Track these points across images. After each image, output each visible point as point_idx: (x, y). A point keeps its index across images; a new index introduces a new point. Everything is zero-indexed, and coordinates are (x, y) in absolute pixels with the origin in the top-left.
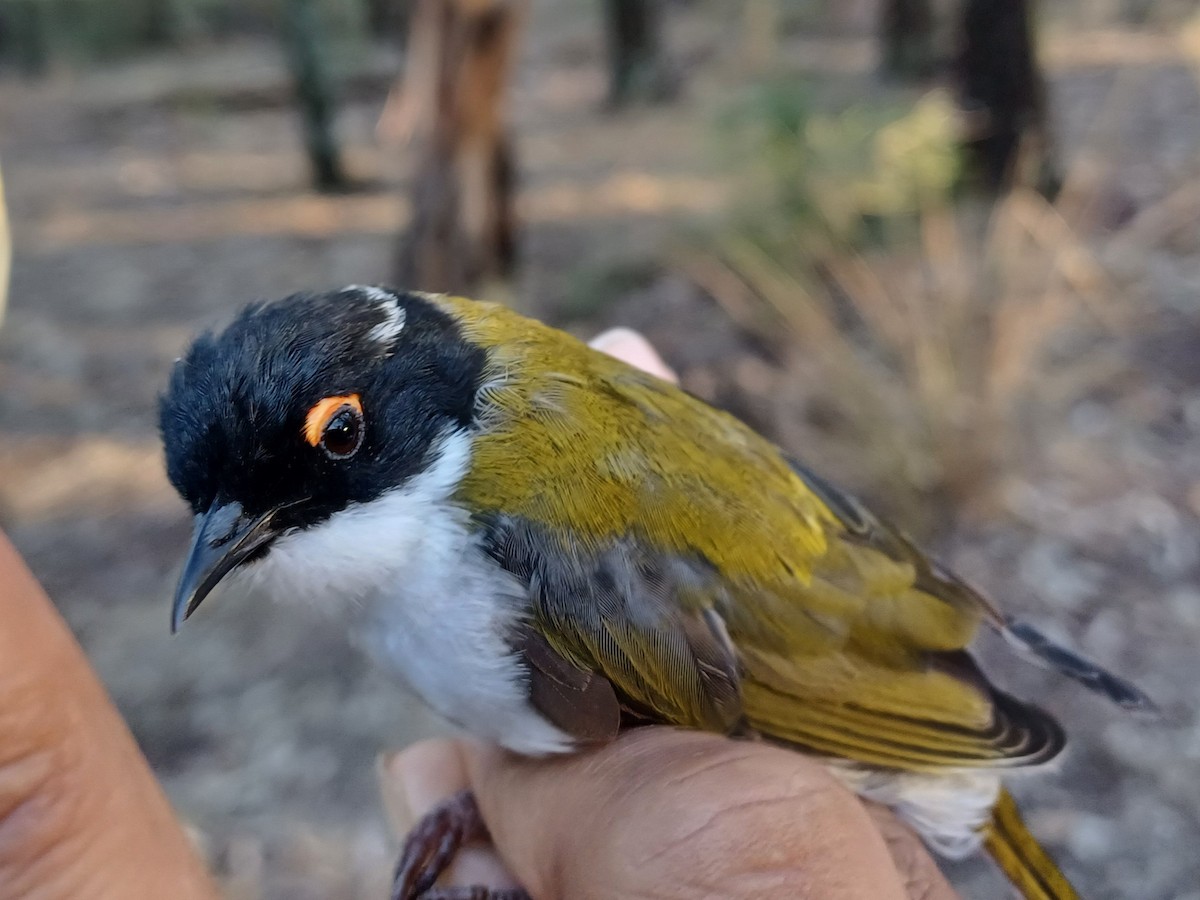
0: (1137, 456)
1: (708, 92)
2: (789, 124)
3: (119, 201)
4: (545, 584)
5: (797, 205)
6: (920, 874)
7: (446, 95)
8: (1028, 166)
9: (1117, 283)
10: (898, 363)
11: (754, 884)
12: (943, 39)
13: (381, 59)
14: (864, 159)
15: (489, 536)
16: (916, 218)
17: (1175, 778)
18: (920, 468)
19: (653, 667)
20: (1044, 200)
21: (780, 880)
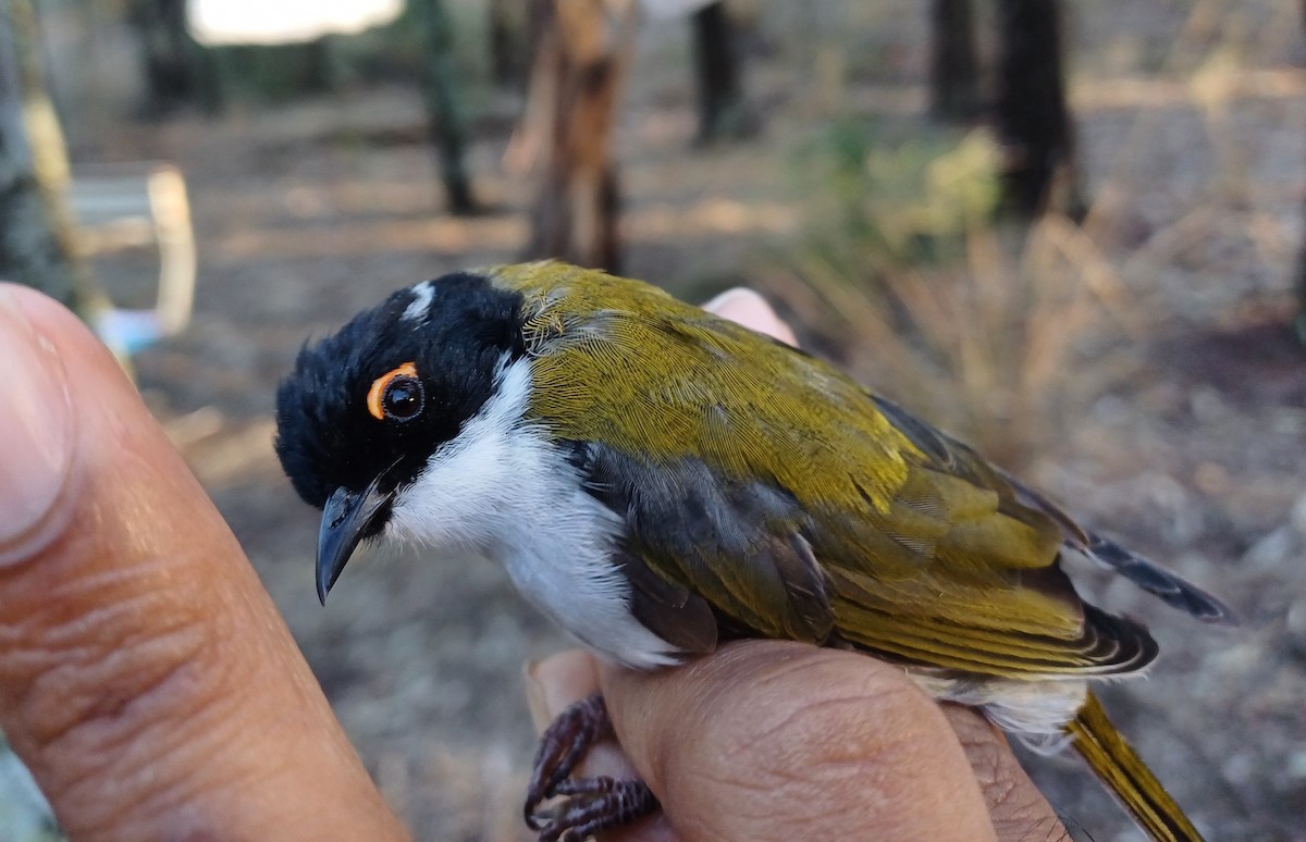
0: (1151, 441)
1: (784, 132)
2: (853, 153)
3: (285, 222)
4: (640, 513)
5: (860, 226)
6: (1004, 775)
7: (561, 133)
8: (1058, 194)
9: (1135, 294)
10: (945, 362)
11: (831, 774)
12: (986, 87)
13: (506, 104)
14: (918, 187)
16: (962, 238)
17: (1182, 715)
19: (745, 588)
20: (1073, 223)
21: (855, 771)
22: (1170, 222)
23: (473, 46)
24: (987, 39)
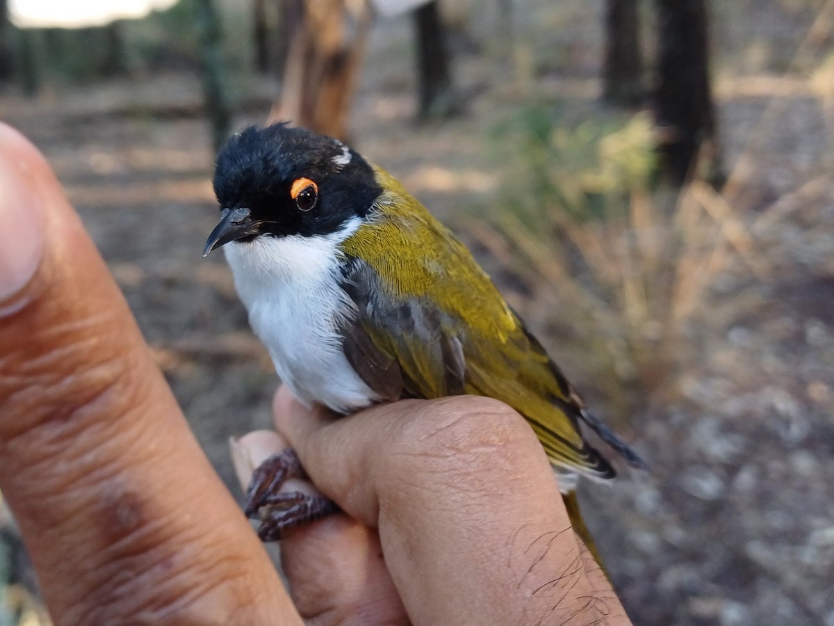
0: (771, 362)
2: (541, 134)
4: (375, 308)
5: (544, 188)
8: (703, 166)
9: (760, 246)
10: (610, 297)
12: (648, 80)
13: (264, 87)
14: (591, 158)
15: (348, 266)
16: (626, 198)
17: (792, 578)
18: (623, 368)
20: (713, 189)
22: (791, 189)
23: (239, 42)
24: (649, 43)
